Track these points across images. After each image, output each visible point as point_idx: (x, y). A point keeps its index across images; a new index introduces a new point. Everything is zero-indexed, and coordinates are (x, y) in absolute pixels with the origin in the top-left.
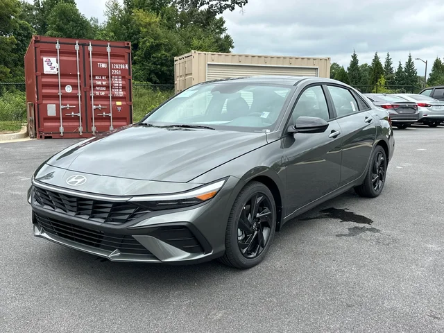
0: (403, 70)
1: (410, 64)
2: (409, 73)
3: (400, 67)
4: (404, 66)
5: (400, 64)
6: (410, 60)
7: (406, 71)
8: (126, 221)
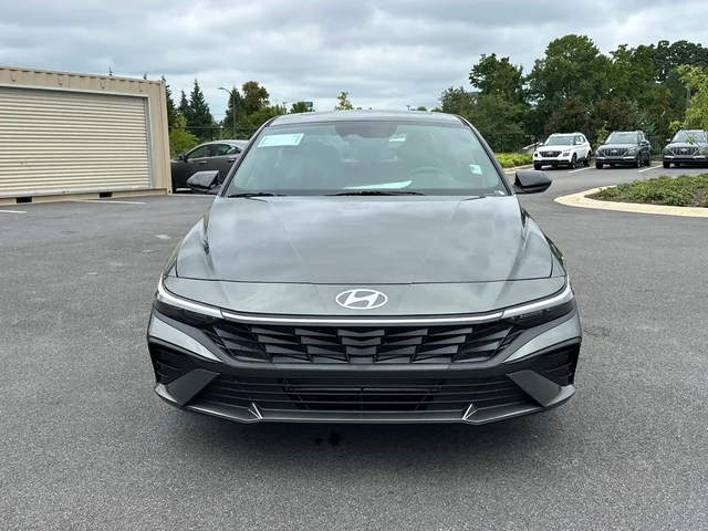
0: (189, 104)
1: (197, 96)
2: (198, 110)
3: (184, 101)
4: (189, 98)
5: (184, 96)
6: (197, 89)
7: (192, 106)
8: (498, 351)
